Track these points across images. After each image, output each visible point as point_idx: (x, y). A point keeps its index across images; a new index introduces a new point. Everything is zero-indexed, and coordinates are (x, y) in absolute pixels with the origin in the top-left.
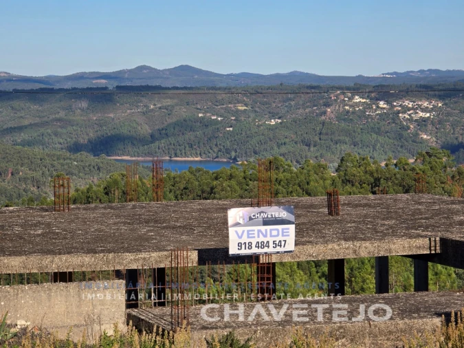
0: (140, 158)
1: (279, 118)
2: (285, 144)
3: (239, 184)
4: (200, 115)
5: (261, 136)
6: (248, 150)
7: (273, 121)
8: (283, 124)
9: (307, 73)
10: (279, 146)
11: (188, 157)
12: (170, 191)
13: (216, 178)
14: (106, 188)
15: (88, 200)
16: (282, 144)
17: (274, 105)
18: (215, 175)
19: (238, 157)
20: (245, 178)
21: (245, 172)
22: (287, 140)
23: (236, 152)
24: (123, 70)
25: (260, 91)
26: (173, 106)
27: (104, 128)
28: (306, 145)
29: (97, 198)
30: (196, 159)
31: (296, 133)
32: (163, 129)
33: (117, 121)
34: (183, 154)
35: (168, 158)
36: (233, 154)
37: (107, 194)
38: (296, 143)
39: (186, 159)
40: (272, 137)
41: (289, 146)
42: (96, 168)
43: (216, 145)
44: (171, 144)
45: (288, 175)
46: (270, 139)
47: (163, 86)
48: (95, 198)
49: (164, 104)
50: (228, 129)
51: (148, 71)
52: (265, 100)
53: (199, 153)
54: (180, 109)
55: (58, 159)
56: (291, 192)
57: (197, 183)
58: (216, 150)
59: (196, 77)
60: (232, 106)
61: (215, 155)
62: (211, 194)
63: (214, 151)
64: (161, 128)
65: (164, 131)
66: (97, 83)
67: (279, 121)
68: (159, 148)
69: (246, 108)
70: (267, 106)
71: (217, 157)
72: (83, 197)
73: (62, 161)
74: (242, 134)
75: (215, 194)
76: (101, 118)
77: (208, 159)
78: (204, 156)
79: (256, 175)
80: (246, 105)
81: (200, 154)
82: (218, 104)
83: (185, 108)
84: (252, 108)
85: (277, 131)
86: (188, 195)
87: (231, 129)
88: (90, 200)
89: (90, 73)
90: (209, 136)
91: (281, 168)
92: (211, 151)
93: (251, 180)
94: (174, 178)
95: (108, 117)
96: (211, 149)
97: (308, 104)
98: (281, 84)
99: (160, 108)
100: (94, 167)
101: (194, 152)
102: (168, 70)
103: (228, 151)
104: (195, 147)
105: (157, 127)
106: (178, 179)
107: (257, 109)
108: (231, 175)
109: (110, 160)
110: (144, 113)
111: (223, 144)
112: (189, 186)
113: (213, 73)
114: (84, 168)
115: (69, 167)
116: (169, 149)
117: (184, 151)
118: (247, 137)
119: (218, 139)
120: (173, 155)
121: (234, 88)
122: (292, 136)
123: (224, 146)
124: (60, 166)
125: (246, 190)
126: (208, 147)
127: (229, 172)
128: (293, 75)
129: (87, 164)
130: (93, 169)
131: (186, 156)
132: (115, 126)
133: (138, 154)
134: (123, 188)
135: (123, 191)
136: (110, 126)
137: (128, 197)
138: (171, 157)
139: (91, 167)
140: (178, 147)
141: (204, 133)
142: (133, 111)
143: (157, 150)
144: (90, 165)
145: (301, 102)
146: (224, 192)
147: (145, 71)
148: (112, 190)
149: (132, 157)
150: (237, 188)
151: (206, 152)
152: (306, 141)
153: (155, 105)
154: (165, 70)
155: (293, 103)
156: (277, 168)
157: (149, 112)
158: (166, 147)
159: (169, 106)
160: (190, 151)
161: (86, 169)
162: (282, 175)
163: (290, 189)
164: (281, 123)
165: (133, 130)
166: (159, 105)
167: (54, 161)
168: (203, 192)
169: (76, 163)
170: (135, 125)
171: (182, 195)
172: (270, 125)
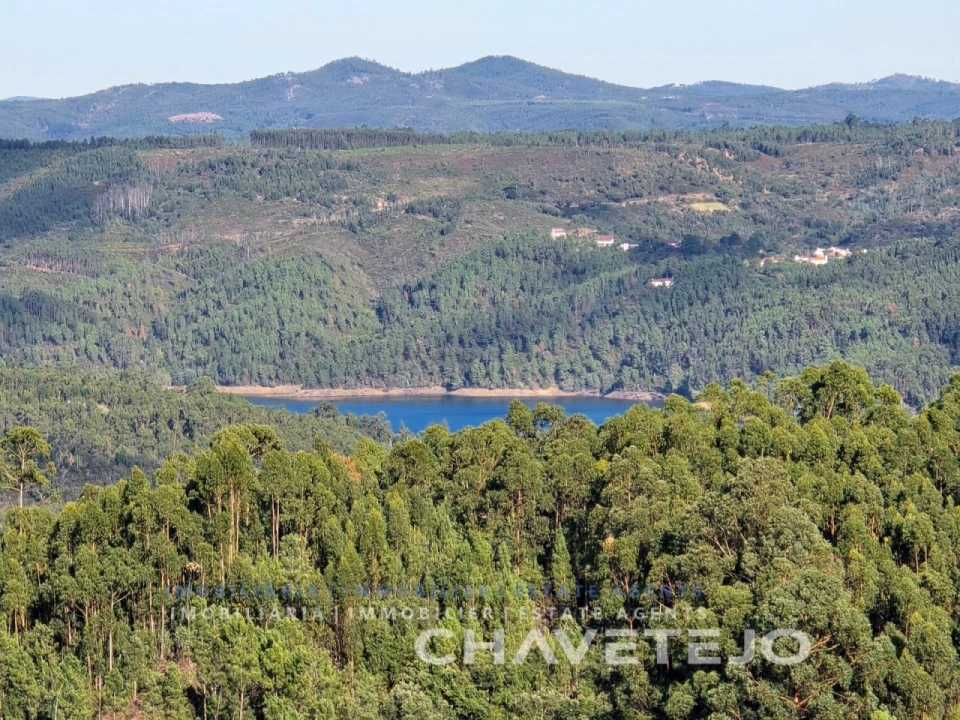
0: (339, 392)
1: (843, 243)
2: (864, 335)
3: (700, 466)
4: (556, 234)
5: (777, 309)
6: (730, 360)
7: (819, 252)
8: (858, 266)
9: (942, 83)
10: (843, 342)
11: (512, 386)
12: (438, 499)
13: (611, 446)
14: (192, 485)
15: (124, 532)
16: (853, 337)
17: (822, 197)
18: (605, 434)
19: (696, 385)
20: (718, 444)
21: (719, 425)
22: (873, 323)
23: (686, 365)
24: (280, 76)
25: (771, 144)
26: (457, 204)
27: (210, 283)
28: (944, 340)
29: (160, 521)
30: (542, 393)
31: (906, 295)
32: (420, 286)
33: (256, 260)
34: (496, 376)
35: (439, 390)
36: (676, 374)
37: (196, 506)
38: (905, 332)
39: (506, 392)
40: (816, 312)
41: (878, 344)
42: (178, 426)
43: (614, 342)
44: (449, 338)
45: (884, 433)
46: (810, 318)
47: (419, 131)
48: (150, 522)
49: (426, 196)
50: (657, 284)
51: (366, 78)
52: (791, 177)
53: (551, 370)
54: (482, 212)
55: (41, 395)
56: (901, 497)
57: (539, 465)
58: (613, 358)
59: (541, 97)
60: (670, 199)
61: (610, 378)
62: (591, 505)
63: (605, 365)
64: (413, 283)
65: (425, 292)
66: (184, 123)
67: (844, 253)
68: (406, 356)
69: (721, 207)
70: (798, 199)
71: (618, 385)
72: (105, 518)
73: (54, 402)
74: (707, 300)
75: (608, 504)
76: (196, 248)
77: (586, 393)
78: (570, 381)
79: (761, 433)
80: (722, 196)
81: (557, 374)
82: (619, 193)
83: (501, 208)
84: (743, 206)
85: (836, 288)
86: (506, 512)
87: (668, 283)
88: (132, 528)
89: (157, 86)
90: (587, 310)
91: (856, 406)
92: (595, 363)
93: (742, 453)
94: (453, 447)
95: (222, 244)
96: (596, 357)
97: (949, 191)
98: (849, 121)
99: (411, 210)
100: (170, 424)
101: (533, 366)
102: (440, 74)
103: (657, 364)
104: (535, 349)
105: (398, 280)
106: (465, 452)
107: (762, 211)
108: (667, 434)
109: (231, 397)
110: (351, 227)
111: (638, 339)
112: (511, 474)
113: (603, 84)
114: (133, 428)
115: (80, 424)
116: (443, 357)
117: (496, 364)
118: (727, 311)
119: (619, 319)
120: (459, 380)
121: (676, 135)
122: (891, 306)
123: (641, 346)
124: (47, 421)
125: (726, 490)
126: (586, 351)
127: (659, 425)
128: (891, 88)
129: (146, 413)
130: (165, 430)
131: (505, 380)
132: (249, 277)
133: (332, 375)
134: (259, 486)
135: (260, 497)
136: (230, 273)
137: (277, 519)
138: (449, 387)
139: (162, 424)
140: (478, 350)
141: (571, 299)
142: (314, 219)
143: (400, 359)
144: (155, 417)
145: (922, 186)
146: (642, 498)
147: (356, 80)
148: (219, 491)
149: (308, 385)
150: (693, 481)
151: (578, 368)
152: (942, 324)
153: (391, 198)
154: (430, 74)
155: (891, 188)
156: (844, 408)
157: (371, 223)
158: (434, 351)
159: (441, 201)
160: (518, 363)
161: (143, 429)
162: (860, 433)
163: (896, 487)
164: (850, 261)
165: (315, 290)
166: (407, 200)
167: (27, 401)
168: (561, 498)
169: (104, 409)
170: (319, 271)
171: (481, 509)
172: (807, 267)
